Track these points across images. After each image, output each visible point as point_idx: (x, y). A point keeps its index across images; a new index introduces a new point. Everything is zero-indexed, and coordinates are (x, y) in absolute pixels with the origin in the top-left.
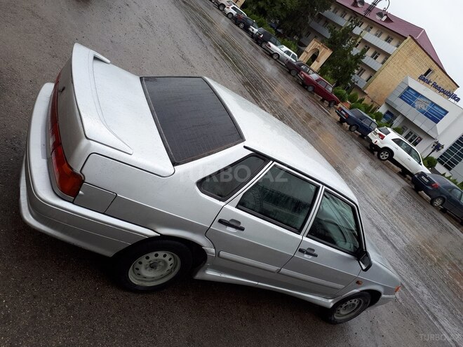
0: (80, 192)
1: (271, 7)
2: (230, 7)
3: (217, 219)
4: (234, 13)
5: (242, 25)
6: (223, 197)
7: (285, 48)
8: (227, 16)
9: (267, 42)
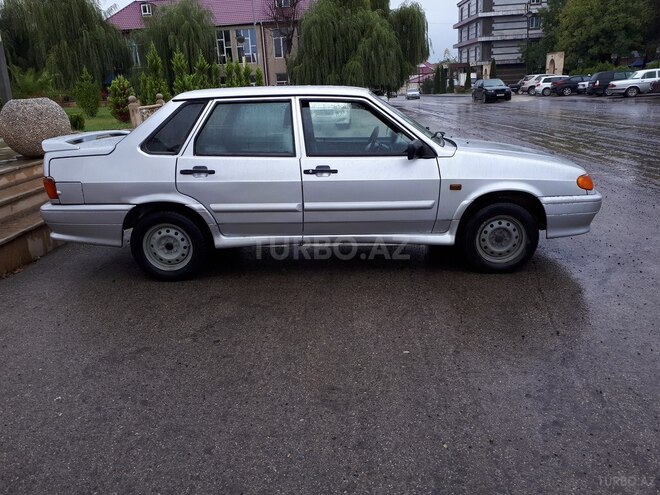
0: (58, 192)
1: (611, 44)
2: (541, 83)
3: (178, 172)
4: (549, 85)
5: (567, 91)
6: (174, 150)
7: (641, 73)
8: (543, 94)
9: (608, 85)
